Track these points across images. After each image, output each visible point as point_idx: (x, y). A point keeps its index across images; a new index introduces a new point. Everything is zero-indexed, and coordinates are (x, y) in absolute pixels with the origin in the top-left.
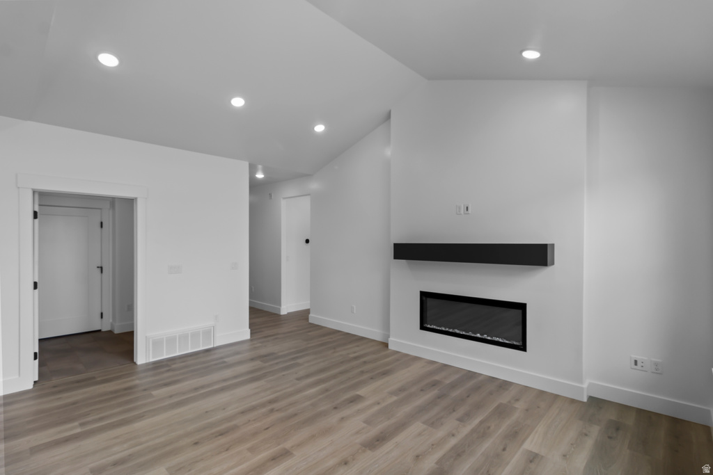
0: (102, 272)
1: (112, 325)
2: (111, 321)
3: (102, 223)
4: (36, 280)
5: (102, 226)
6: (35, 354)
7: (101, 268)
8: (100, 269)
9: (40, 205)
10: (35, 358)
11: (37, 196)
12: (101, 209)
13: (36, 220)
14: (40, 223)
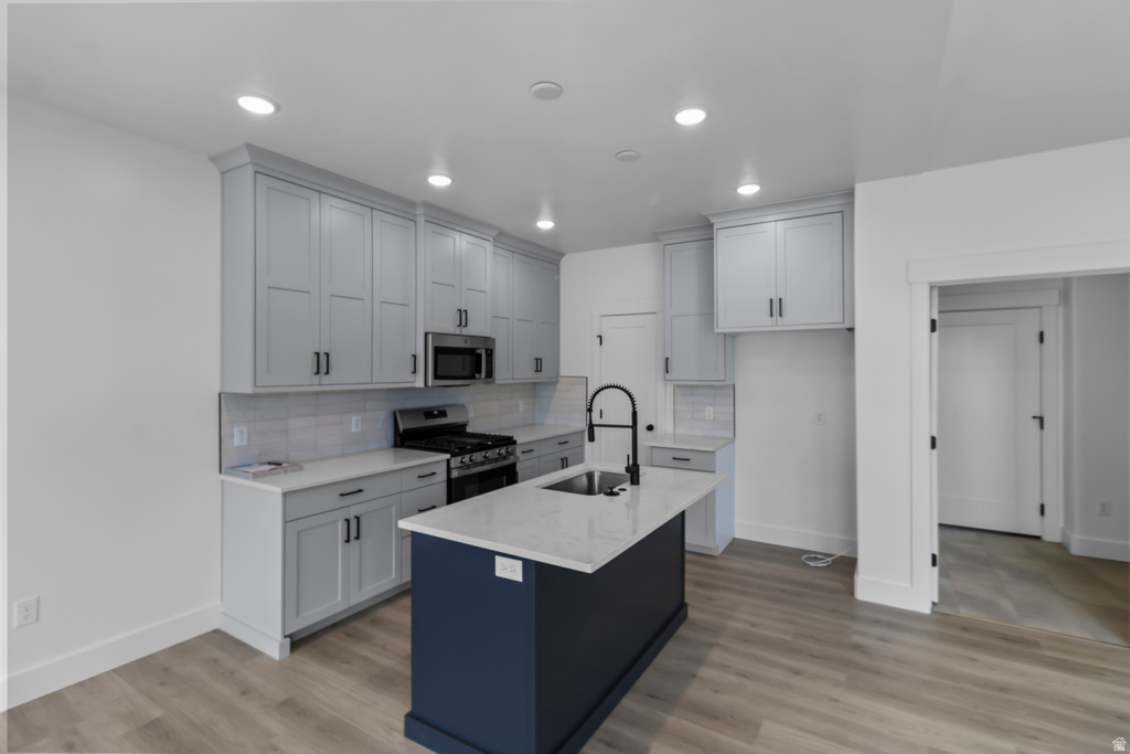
0: (1042, 427)
1: (1064, 534)
2: (1062, 524)
3: (1042, 334)
4: (935, 435)
5: (1042, 340)
6: (934, 557)
7: (1041, 419)
8: (1037, 422)
9: (940, 312)
10: (934, 564)
11: (936, 293)
12: (1040, 307)
13: (935, 334)
14: (940, 339)
